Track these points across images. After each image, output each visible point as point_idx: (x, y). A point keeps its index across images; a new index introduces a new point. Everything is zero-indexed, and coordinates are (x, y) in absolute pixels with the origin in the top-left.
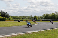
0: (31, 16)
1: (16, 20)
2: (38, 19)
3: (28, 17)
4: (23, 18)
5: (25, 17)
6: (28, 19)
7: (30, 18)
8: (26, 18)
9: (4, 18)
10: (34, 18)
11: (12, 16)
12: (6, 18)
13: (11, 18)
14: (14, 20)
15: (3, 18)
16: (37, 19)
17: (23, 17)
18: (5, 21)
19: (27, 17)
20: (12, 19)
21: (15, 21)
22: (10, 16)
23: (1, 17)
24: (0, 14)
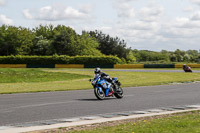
1: (150, 63)
3: (190, 52)
4: (172, 59)
5: (183, 54)
6: (192, 60)
8: (185, 59)
9: (111, 56)
11: (135, 52)
12: (116, 57)
13: (131, 56)
14: (142, 63)
15: (104, 56)
17: (175, 53)
18: (112, 67)
19: (187, 55)
20: (134, 59)
21: (146, 67)
22: (128, 51)
23: (99, 55)
24: (97, 44)
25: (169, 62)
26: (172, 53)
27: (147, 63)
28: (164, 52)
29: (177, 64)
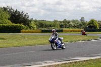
0: (82, 20)
1: (46, 29)
2: (98, 27)
3: (73, 21)
4: (61, 26)
5: (68, 22)
6: (75, 27)
7: (80, 25)
8: (70, 26)
9: (18, 25)
10: (89, 24)
12: (22, 25)
13: (33, 24)
14: (40, 29)
15: (14, 24)
16: (95, 27)
17: (63, 22)
19: (71, 23)
20: (35, 26)
21: (43, 31)
22: (31, 20)
23: (10, 23)
24: (9, 16)
25: (59, 28)
26: (61, 22)
27: (44, 29)
28: (56, 21)
29: (65, 29)
